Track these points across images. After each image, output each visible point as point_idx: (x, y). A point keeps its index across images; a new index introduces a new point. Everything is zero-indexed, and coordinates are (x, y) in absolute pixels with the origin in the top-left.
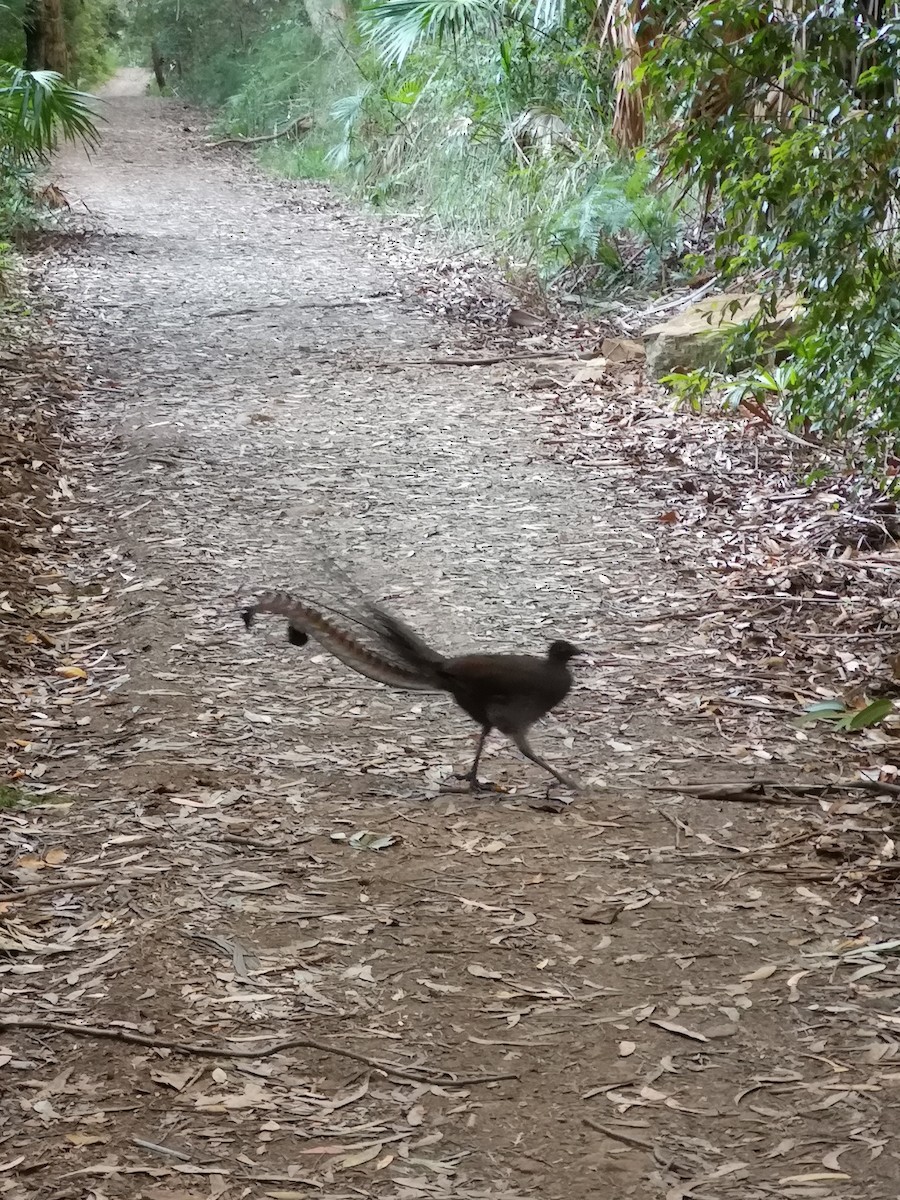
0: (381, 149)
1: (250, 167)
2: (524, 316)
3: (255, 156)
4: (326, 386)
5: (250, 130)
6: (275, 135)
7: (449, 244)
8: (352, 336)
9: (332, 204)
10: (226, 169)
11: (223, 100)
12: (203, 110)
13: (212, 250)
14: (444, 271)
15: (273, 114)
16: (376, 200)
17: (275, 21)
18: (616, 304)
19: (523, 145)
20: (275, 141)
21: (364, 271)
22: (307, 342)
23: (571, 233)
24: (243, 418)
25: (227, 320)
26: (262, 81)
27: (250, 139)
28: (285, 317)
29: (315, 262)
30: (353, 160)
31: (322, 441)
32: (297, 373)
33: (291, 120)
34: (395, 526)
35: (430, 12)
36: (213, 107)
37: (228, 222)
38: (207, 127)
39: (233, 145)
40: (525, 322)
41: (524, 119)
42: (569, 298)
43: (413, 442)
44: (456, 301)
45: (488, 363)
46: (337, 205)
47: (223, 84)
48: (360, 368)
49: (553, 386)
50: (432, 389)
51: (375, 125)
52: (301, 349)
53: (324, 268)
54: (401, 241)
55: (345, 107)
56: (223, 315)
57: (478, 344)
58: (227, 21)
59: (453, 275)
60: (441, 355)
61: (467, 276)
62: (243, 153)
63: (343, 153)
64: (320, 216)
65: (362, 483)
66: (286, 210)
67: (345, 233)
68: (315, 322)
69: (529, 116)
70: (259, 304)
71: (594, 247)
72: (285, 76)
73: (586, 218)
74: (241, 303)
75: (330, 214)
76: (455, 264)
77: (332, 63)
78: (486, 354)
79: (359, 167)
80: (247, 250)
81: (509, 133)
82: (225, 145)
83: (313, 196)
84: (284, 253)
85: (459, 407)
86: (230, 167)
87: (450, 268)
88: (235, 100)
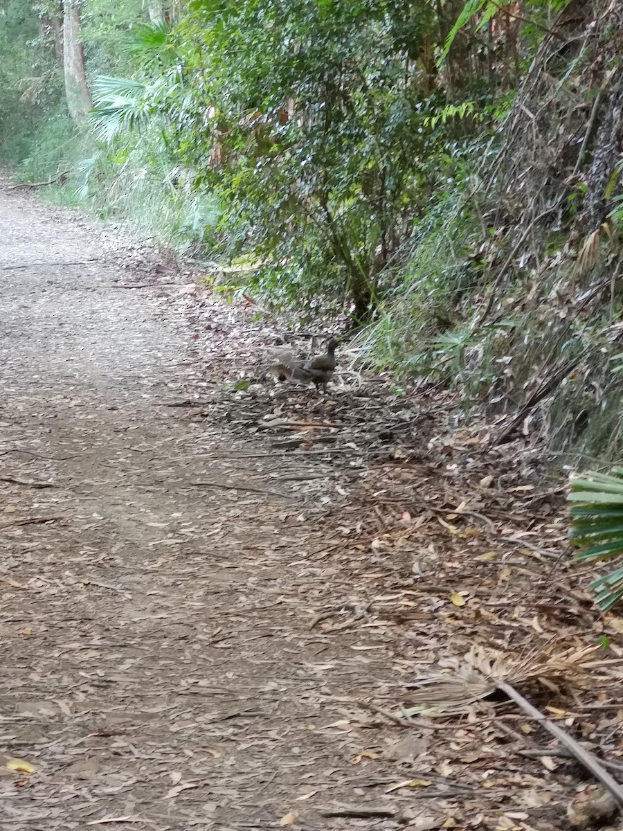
0: (106, 188)
1: (34, 200)
2: (163, 268)
3: (37, 194)
4: (58, 296)
5: (35, 179)
6: (50, 181)
7: (136, 237)
8: (75, 277)
9: (78, 218)
10: (20, 201)
11: (20, 162)
12: (8, 168)
13: (8, 240)
14: (130, 250)
15: (49, 170)
16: (102, 217)
17: (51, 115)
18: (212, 263)
19: (174, 184)
20: (50, 185)
21: (88, 250)
22: (53, 279)
23: (190, 227)
24: (15, 306)
25: (12, 271)
26: (43, 150)
27: (35, 184)
28: (42, 269)
29: (63, 246)
30: (91, 195)
31: (51, 315)
32: (44, 291)
33: (59, 173)
34: (78, 341)
35: (124, 114)
36: (15, 166)
37: (18, 228)
38: (10, 178)
39: (24, 187)
40: (164, 271)
41: (175, 171)
42: (190, 261)
43: (94, 316)
44: (132, 262)
45: (140, 287)
46: (81, 219)
47: (20, 152)
48: (76, 289)
49: (168, 296)
50: (110, 297)
51: (101, 175)
52: (49, 282)
53: (67, 249)
54: (112, 236)
55: (85, 165)
56: (11, 268)
57: (138, 280)
58: (24, 114)
59: (135, 251)
60: (118, 284)
61: (142, 252)
62: (31, 192)
63: (85, 190)
64: (71, 224)
65: (67, 328)
66: (52, 222)
67: (83, 233)
68: (58, 271)
69: (178, 169)
70: (29, 263)
71: (202, 235)
72: (55, 148)
73: (196, 220)
74: (21, 263)
75: (76, 224)
76: (137, 246)
77: (83, 140)
78: (140, 284)
79: (94, 199)
80: (27, 240)
81: (168, 179)
82: (20, 188)
83: (68, 214)
84: (47, 242)
85: (121, 303)
86: (23, 200)
87: (133, 249)
88: (27, 161)
